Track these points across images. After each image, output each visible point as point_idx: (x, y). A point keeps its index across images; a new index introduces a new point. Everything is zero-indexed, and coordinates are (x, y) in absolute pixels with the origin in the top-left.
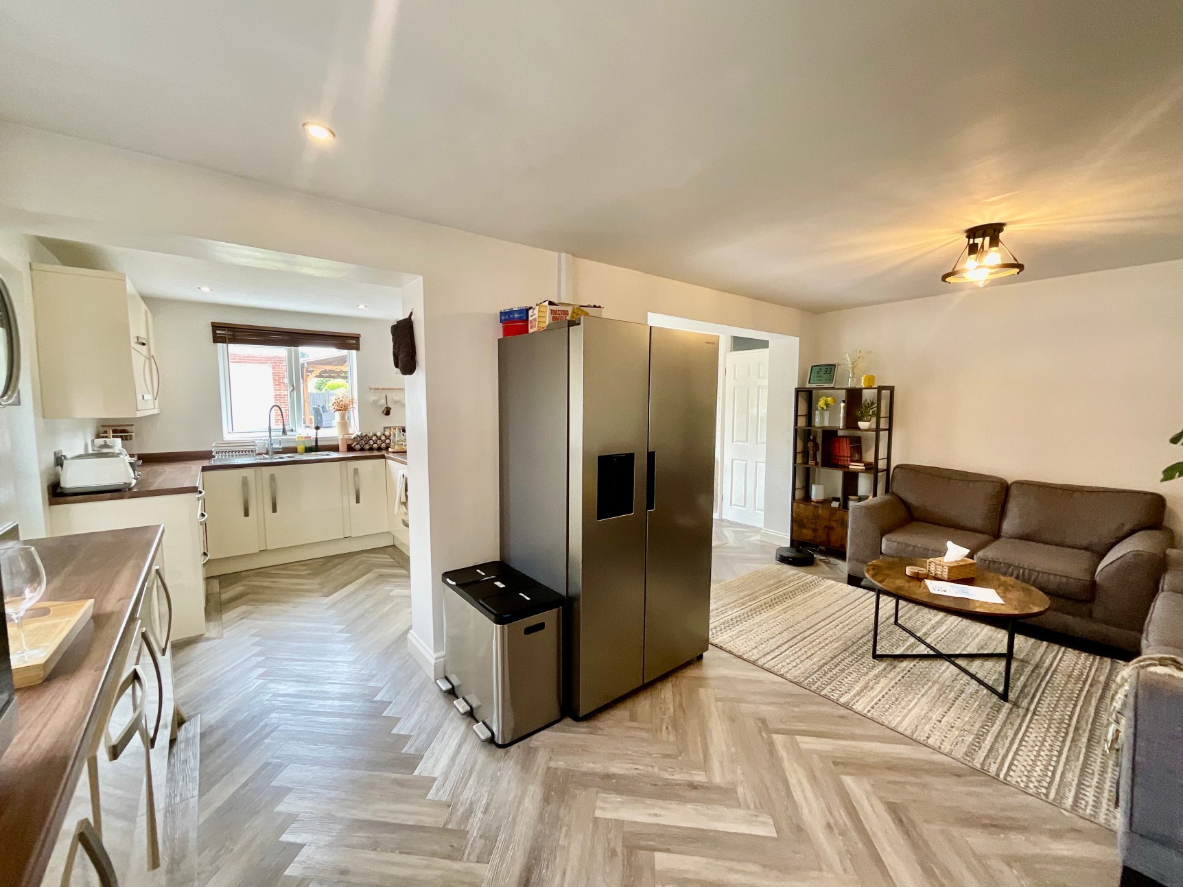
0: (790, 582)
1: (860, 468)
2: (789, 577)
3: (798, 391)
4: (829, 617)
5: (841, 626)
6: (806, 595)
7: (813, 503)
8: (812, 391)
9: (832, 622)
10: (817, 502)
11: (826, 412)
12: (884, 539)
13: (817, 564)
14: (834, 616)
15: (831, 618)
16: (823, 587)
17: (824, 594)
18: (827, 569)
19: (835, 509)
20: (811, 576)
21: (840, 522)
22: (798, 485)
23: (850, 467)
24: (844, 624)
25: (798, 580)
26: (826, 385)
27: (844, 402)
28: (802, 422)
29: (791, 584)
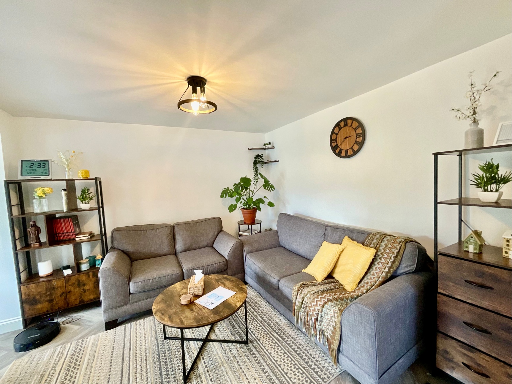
0: (54, 367)
1: (86, 238)
2: (48, 362)
3: (8, 183)
4: (122, 374)
5: (138, 375)
6: (83, 369)
7: (42, 280)
8: (21, 183)
9: (129, 379)
10: (47, 276)
11: (44, 200)
12: (131, 284)
13: (65, 328)
14: (124, 370)
15: (124, 373)
16: (89, 348)
17: (96, 355)
18: (76, 327)
19: (69, 276)
20: (69, 344)
21: (76, 284)
22: (21, 268)
23: (76, 239)
24: (139, 370)
25: (61, 357)
26: (42, 178)
27: (65, 190)
28: (16, 211)
29: (58, 369)
